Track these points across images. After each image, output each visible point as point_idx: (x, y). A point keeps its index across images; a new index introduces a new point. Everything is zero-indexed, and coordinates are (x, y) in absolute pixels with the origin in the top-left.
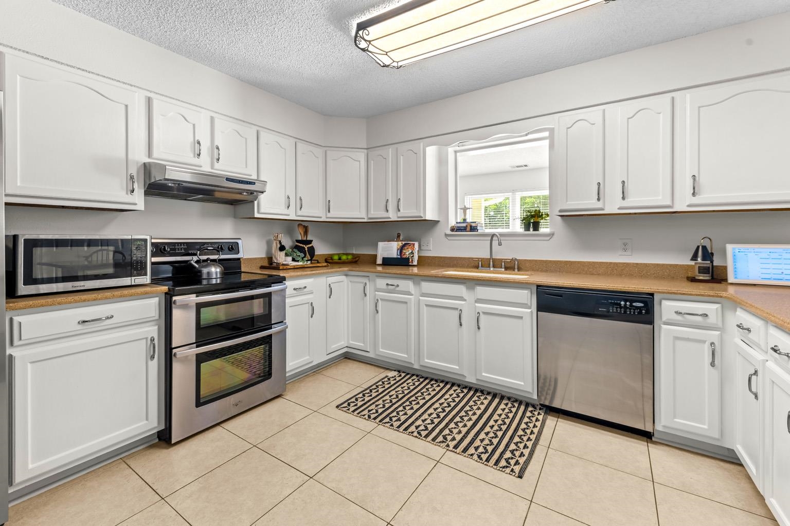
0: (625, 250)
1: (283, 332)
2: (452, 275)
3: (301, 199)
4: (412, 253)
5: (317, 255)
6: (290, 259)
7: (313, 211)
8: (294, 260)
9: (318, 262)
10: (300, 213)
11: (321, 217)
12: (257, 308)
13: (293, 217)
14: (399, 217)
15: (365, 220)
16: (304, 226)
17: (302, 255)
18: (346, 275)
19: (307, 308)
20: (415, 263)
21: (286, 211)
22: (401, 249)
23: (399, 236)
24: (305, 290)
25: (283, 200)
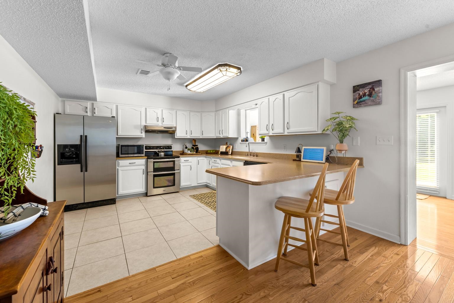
0: (285, 149)
1: (180, 173)
2: (238, 158)
3: (191, 131)
4: (229, 150)
5: (200, 150)
6: (189, 151)
7: (196, 135)
8: (191, 152)
9: (200, 153)
10: (191, 136)
11: (200, 137)
12: (170, 165)
13: (189, 137)
14: (223, 137)
15: (215, 138)
16: (194, 140)
17: (193, 150)
18: (206, 157)
19: (189, 167)
20: (230, 154)
21: (186, 136)
22: (226, 148)
23: (227, 143)
24: (188, 161)
25: (185, 132)
